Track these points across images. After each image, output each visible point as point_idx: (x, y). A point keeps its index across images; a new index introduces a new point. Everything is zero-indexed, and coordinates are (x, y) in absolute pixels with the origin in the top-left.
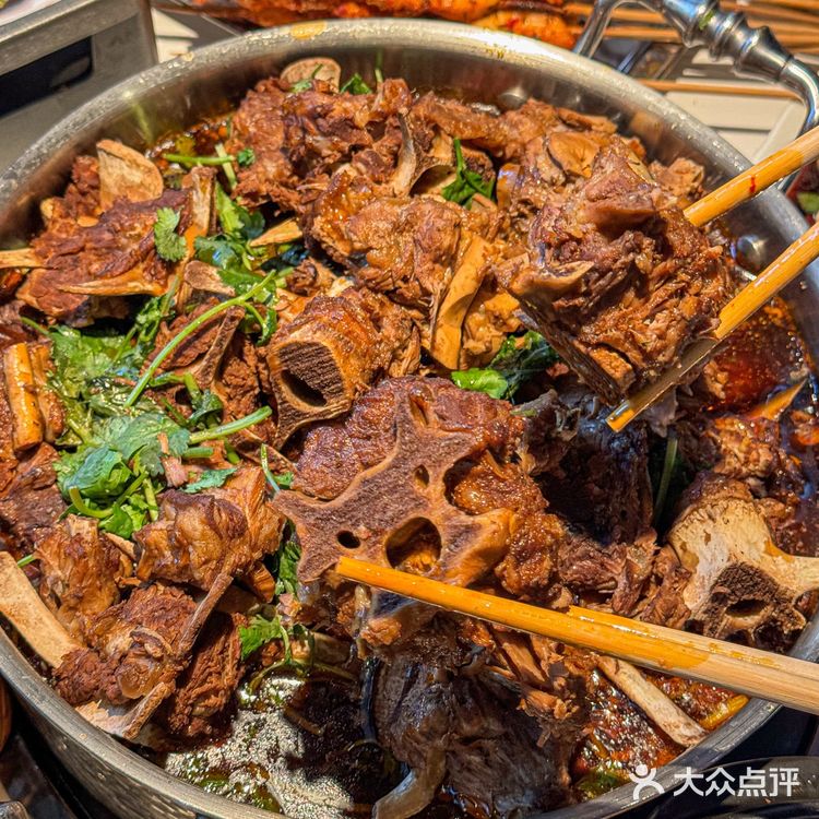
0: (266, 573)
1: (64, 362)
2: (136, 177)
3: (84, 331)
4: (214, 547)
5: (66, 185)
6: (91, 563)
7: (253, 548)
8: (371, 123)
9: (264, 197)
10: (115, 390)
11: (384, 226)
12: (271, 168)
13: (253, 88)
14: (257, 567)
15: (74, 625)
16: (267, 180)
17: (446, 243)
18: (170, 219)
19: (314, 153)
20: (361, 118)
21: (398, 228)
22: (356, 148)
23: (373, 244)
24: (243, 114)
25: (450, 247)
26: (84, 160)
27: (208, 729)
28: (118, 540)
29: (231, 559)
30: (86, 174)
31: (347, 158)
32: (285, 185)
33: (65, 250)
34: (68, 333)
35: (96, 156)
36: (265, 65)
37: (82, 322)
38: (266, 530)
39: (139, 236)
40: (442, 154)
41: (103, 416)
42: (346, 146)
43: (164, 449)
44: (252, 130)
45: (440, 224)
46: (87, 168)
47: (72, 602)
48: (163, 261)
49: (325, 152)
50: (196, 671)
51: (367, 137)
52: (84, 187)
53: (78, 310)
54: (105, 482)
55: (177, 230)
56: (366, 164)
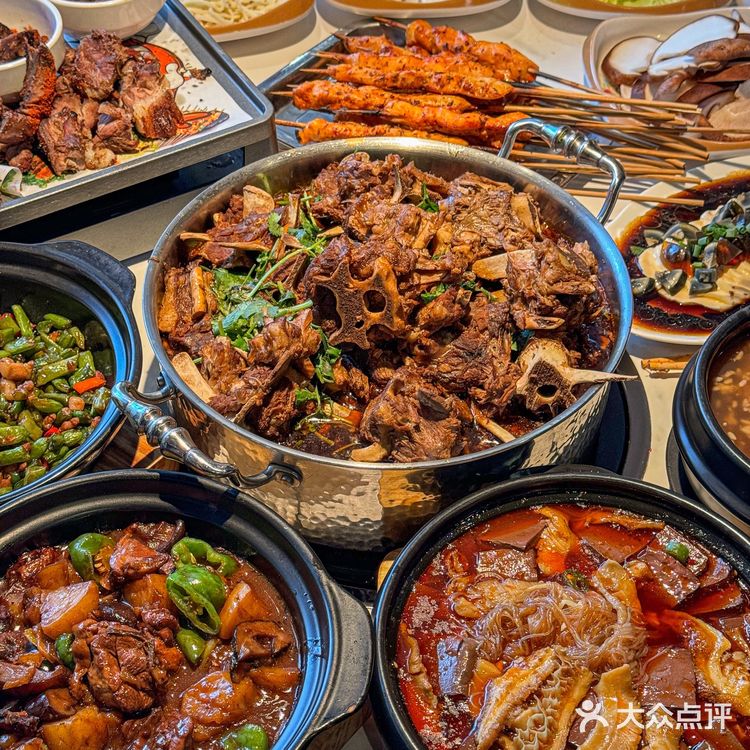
0: (310, 362)
1: (219, 282)
2: (261, 202)
3: (230, 270)
4: (285, 341)
5: (226, 209)
6: (226, 355)
7: (304, 345)
8: (380, 174)
9: (326, 214)
10: (244, 291)
11: (382, 215)
12: (330, 201)
13: (325, 168)
14: (305, 357)
15: (216, 387)
16: (328, 206)
17: (411, 222)
18: (277, 218)
19: (351, 189)
20: (376, 171)
21: (388, 216)
22: (372, 185)
23: (375, 222)
24: (318, 179)
25: (413, 224)
26: (236, 197)
27: (277, 434)
28: (240, 350)
29: (293, 348)
30: (237, 203)
31: (367, 190)
32: (337, 208)
33: (223, 233)
34: (222, 271)
35: (242, 195)
36: (333, 157)
37: (229, 265)
38: (311, 338)
39: (261, 224)
40: (417, 190)
41: (237, 303)
42: (367, 183)
43: (265, 314)
44: (323, 186)
45: (409, 212)
46: (237, 200)
47: (216, 374)
48: (271, 235)
49: (357, 187)
50: (273, 400)
51: (379, 181)
52: (235, 209)
53: (228, 259)
54: (235, 324)
55: (279, 223)
56: (377, 192)
